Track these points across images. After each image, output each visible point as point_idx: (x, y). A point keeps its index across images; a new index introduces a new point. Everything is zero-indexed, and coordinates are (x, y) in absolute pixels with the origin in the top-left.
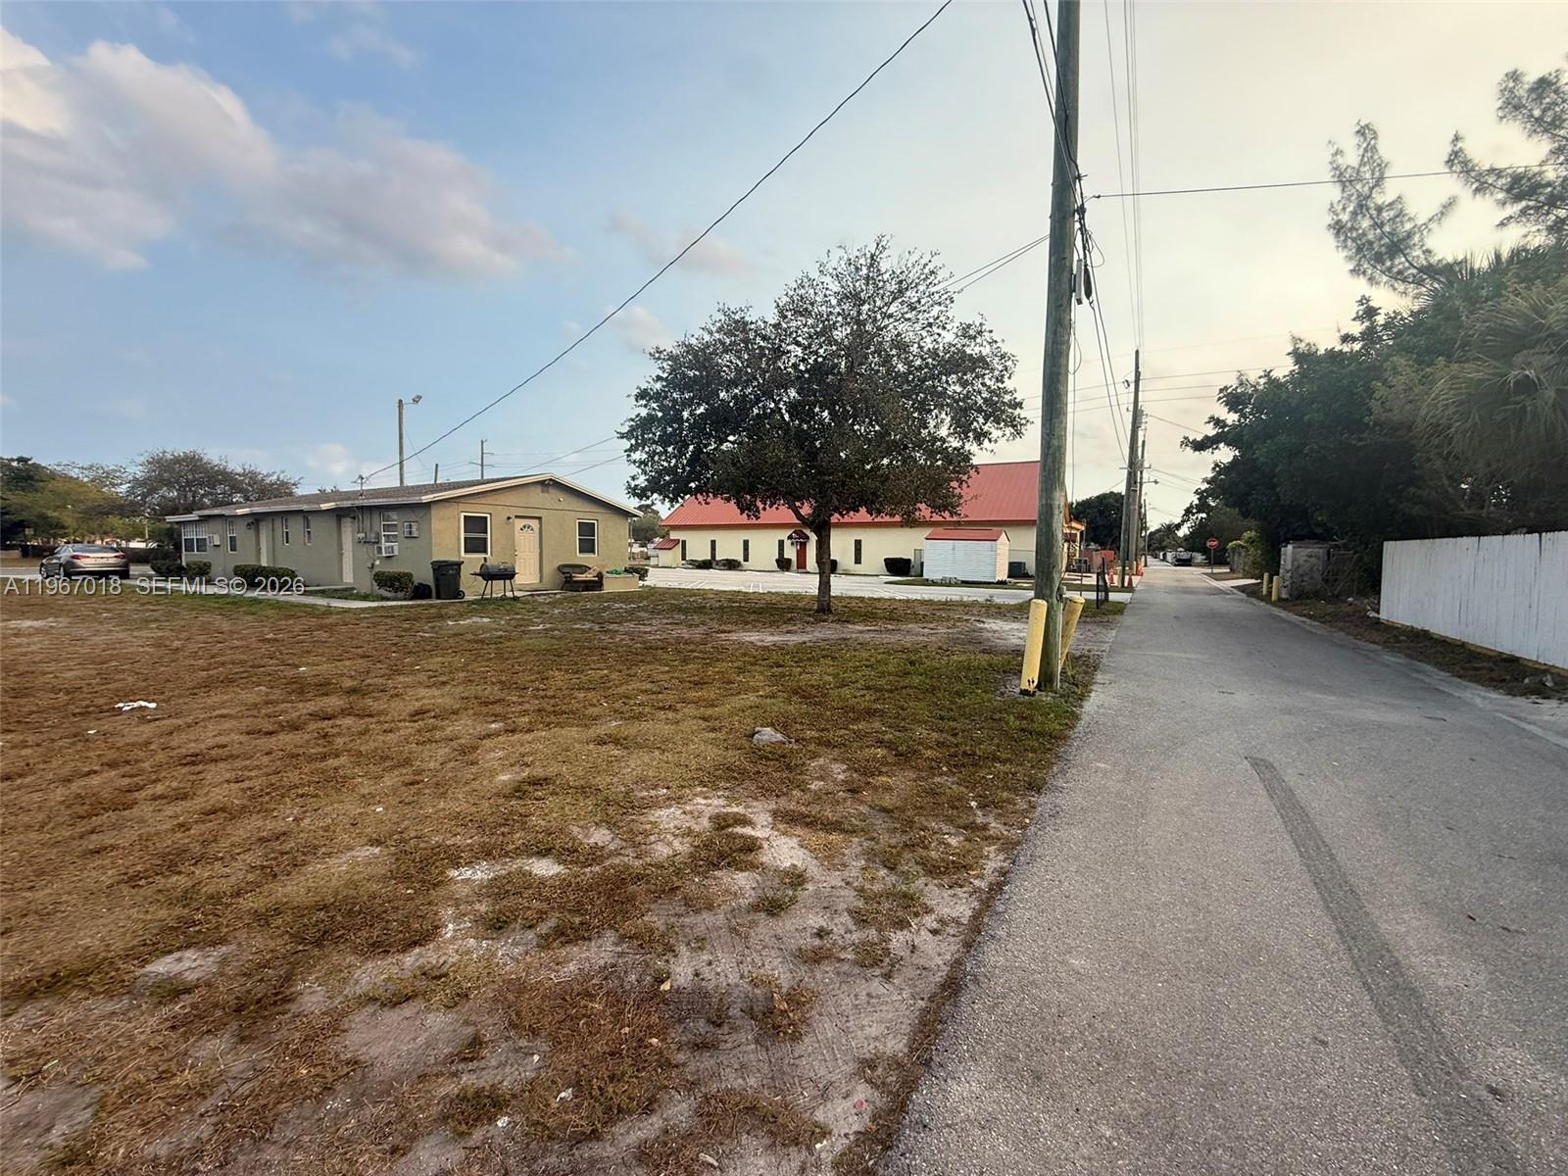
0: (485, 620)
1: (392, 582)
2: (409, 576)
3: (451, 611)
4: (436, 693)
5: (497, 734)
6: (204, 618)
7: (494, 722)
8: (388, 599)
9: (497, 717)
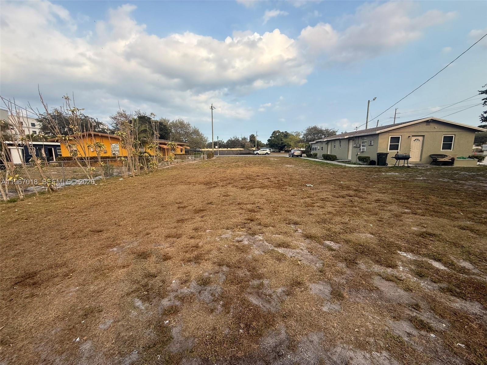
0: (397, 174)
1: (363, 160)
2: (369, 158)
3: (383, 169)
4: (382, 195)
5: (408, 213)
6: (317, 167)
7: (406, 209)
8: (362, 165)
9: (407, 208)
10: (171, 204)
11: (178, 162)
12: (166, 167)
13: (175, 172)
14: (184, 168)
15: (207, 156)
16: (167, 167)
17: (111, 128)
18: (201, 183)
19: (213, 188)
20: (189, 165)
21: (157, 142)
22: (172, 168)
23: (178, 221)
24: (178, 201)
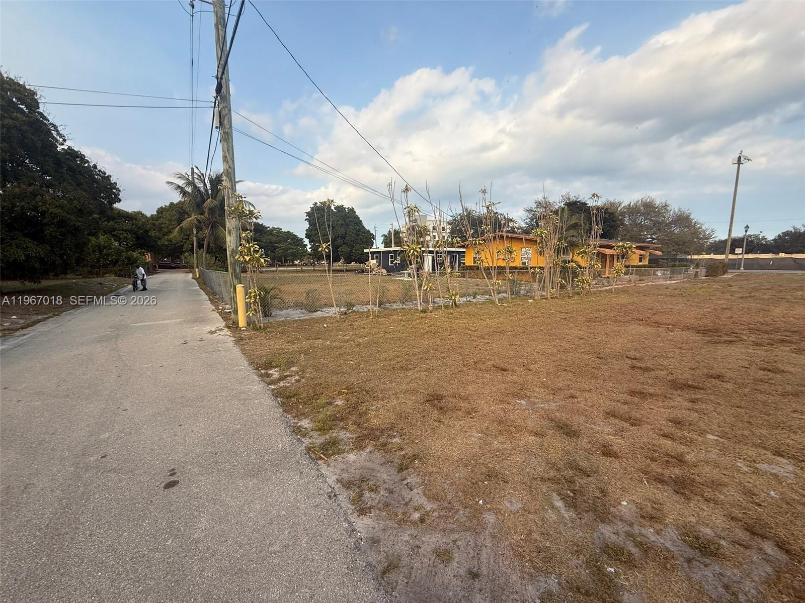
10: (618, 357)
11: (630, 281)
12: (604, 288)
13: (624, 299)
14: (645, 293)
15: (707, 272)
16: (607, 288)
17: (523, 225)
18: (687, 328)
19: (723, 344)
20: (658, 287)
21: (595, 243)
22: (618, 292)
23: (633, 393)
24: (632, 354)
